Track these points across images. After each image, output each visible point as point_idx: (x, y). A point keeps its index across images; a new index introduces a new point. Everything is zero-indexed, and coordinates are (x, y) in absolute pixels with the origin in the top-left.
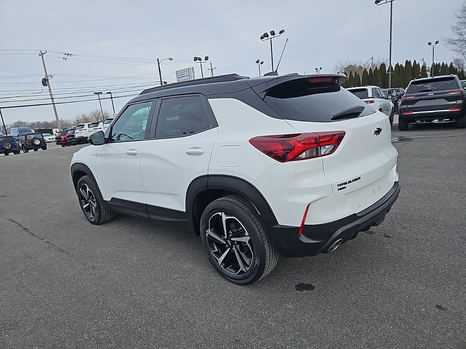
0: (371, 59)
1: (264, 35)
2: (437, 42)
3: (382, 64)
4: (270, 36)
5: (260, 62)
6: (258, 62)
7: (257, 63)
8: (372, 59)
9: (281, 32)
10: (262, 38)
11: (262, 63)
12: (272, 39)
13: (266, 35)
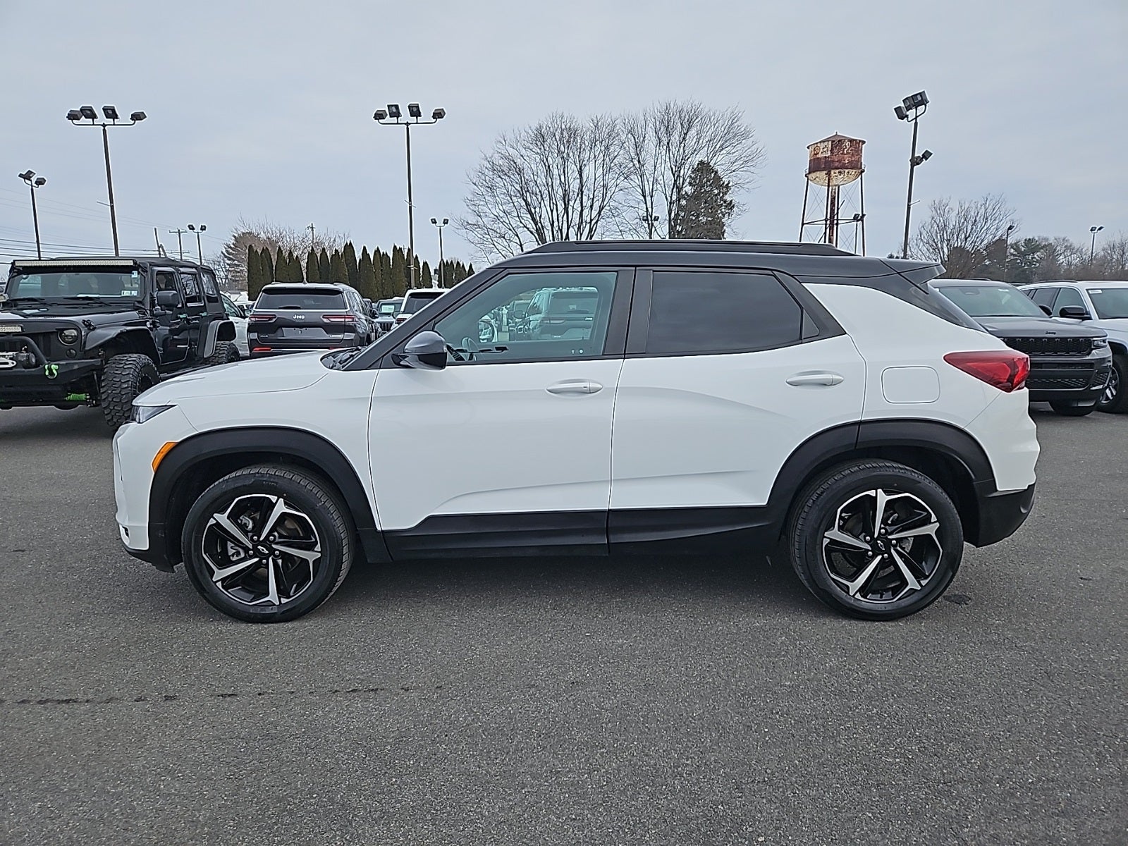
0: (310, 229)
1: (81, 110)
2: (446, 222)
3: (347, 243)
4: (101, 118)
5: (34, 179)
6: (27, 176)
7: (25, 178)
8: (312, 228)
9: (137, 117)
10: (72, 116)
11: (40, 182)
12: (106, 128)
13: (89, 113)
